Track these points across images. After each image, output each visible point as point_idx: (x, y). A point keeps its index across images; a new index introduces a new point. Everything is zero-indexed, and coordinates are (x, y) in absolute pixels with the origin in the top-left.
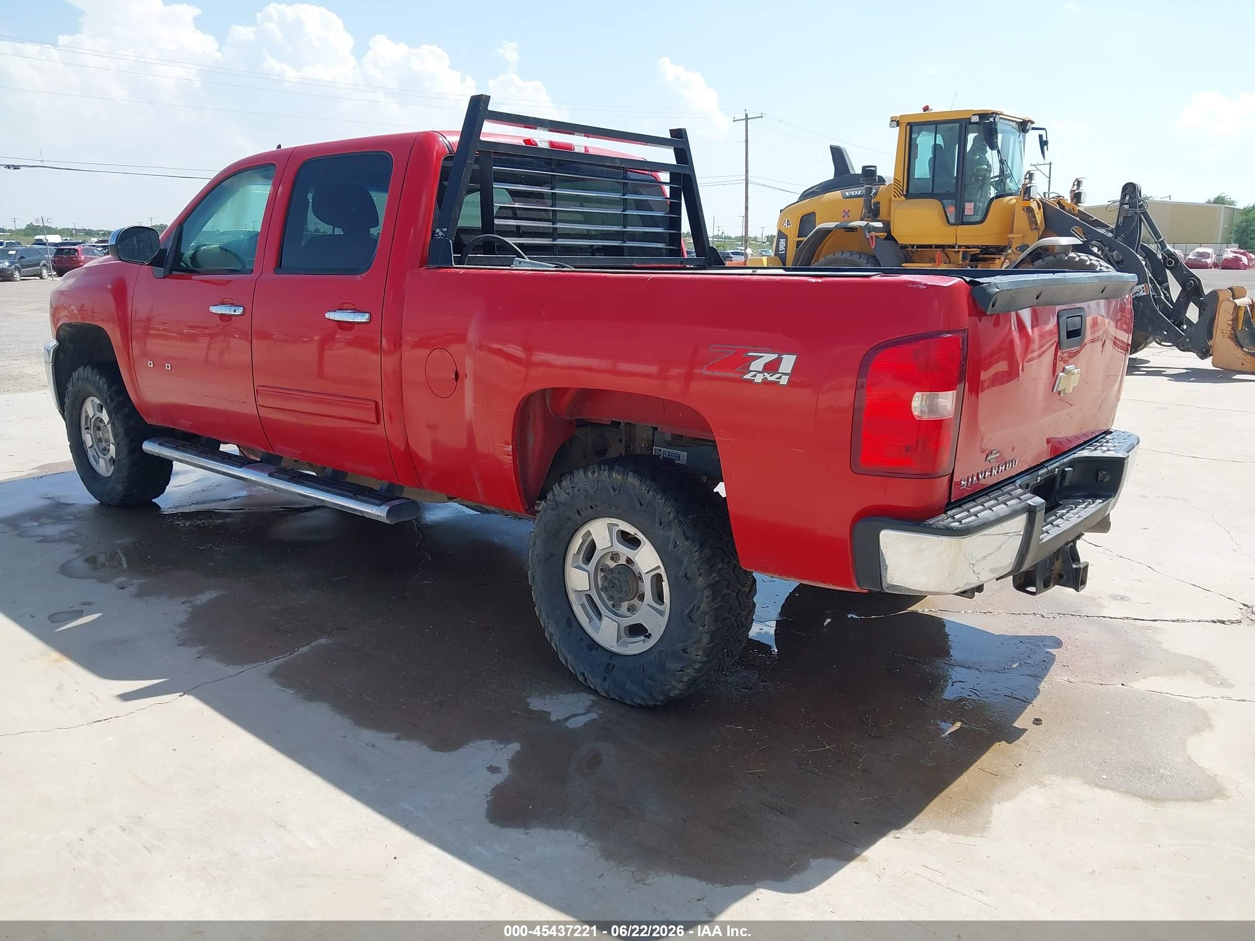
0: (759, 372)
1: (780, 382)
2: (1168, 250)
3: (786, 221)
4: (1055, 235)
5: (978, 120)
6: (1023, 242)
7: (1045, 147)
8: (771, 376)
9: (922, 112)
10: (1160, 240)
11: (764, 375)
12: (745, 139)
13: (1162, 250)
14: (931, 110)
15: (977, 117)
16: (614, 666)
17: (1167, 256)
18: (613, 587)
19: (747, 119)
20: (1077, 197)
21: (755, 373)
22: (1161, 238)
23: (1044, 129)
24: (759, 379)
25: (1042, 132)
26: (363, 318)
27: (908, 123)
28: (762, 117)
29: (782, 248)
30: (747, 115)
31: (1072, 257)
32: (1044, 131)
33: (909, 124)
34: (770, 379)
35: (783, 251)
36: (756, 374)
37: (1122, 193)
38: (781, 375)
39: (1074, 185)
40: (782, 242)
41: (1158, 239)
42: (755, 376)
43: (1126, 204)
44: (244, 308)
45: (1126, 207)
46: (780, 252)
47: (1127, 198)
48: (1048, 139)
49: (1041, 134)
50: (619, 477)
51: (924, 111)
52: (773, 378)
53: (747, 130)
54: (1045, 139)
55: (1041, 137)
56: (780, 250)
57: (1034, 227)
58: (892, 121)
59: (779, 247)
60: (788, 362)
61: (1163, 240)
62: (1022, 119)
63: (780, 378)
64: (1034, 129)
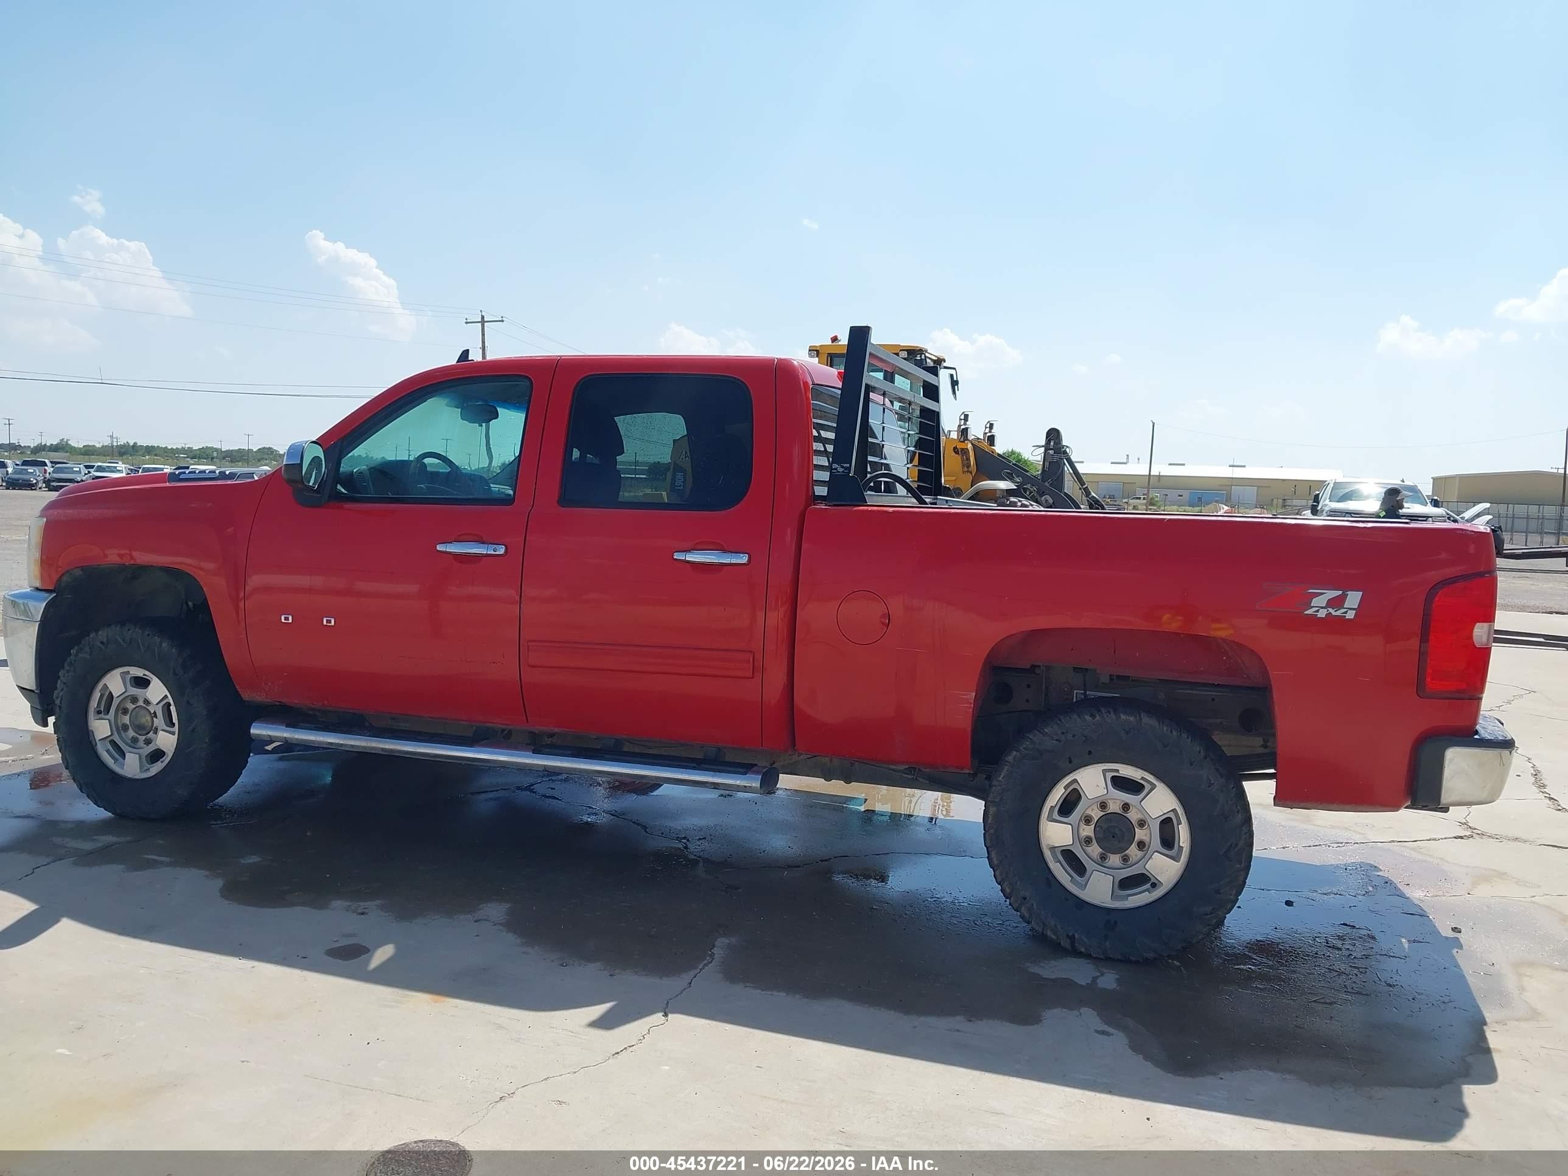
0: (1322, 608)
1: (1345, 616)
2: (1093, 496)
3: (684, 453)
4: (986, 478)
5: (906, 356)
6: (954, 486)
7: (956, 387)
8: (1336, 611)
9: (830, 343)
10: (1084, 487)
11: (1328, 611)
12: (481, 346)
13: (1087, 496)
14: (840, 341)
15: (906, 353)
16: (1116, 922)
17: (1093, 503)
18: (1113, 837)
19: (483, 321)
20: (991, 440)
21: (1317, 609)
22: (1085, 484)
23: (954, 369)
24: (1322, 614)
25: (953, 372)
26: (743, 559)
27: (828, 354)
28: (502, 321)
29: (679, 482)
30: (483, 317)
31: (1013, 501)
32: (954, 371)
33: (830, 355)
34: (1334, 613)
35: (680, 486)
36: (1319, 610)
37: (1047, 438)
38: (1346, 610)
39: (986, 428)
40: (679, 475)
41: (1082, 486)
42: (1318, 611)
43: (1052, 449)
44: (505, 546)
45: (1051, 452)
46: (676, 488)
47: (1052, 443)
48: (958, 379)
49: (952, 373)
50: (1131, 719)
51: (832, 342)
52: (1338, 613)
53: (483, 335)
54: (955, 379)
55: (952, 376)
56: (677, 484)
57: (966, 469)
58: (810, 350)
59: (675, 481)
60: (1354, 599)
61: (1087, 487)
62: (936, 357)
63: (1346, 612)
64: (946, 368)
